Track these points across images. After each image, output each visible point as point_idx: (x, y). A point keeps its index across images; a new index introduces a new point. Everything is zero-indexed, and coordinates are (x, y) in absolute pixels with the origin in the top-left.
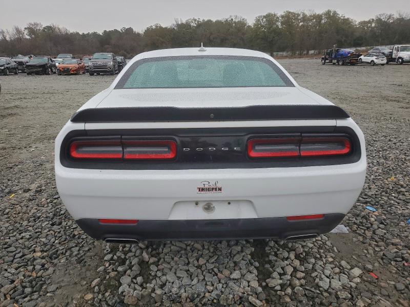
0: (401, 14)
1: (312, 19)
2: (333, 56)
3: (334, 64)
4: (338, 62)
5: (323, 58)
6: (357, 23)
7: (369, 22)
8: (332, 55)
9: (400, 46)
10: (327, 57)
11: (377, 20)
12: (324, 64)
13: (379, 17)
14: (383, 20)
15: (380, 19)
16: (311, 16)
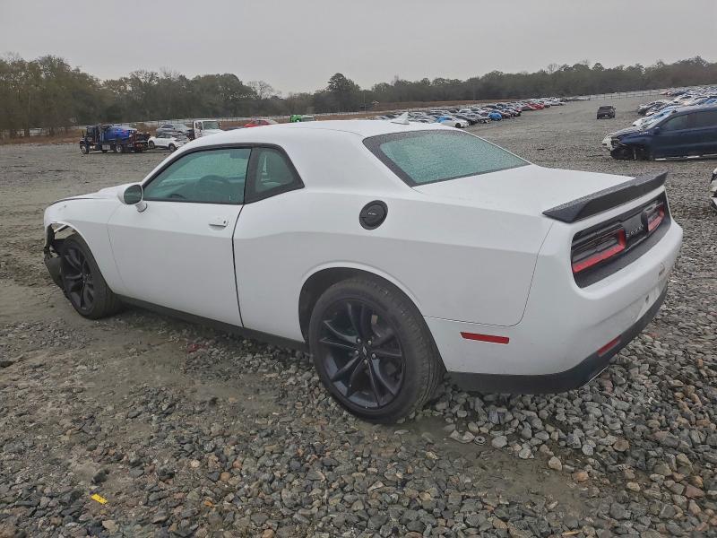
0: (168, 72)
1: (18, 71)
2: (102, 138)
3: (105, 152)
4: (113, 147)
5: (81, 143)
6: (101, 83)
7: (121, 82)
8: (98, 137)
9: (202, 121)
10: (90, 140)
11: (132, 79)
12: (87, 152)
13: (135, 74)
14: (143, 81)
15: (137, 79)
16: (13, 64)
